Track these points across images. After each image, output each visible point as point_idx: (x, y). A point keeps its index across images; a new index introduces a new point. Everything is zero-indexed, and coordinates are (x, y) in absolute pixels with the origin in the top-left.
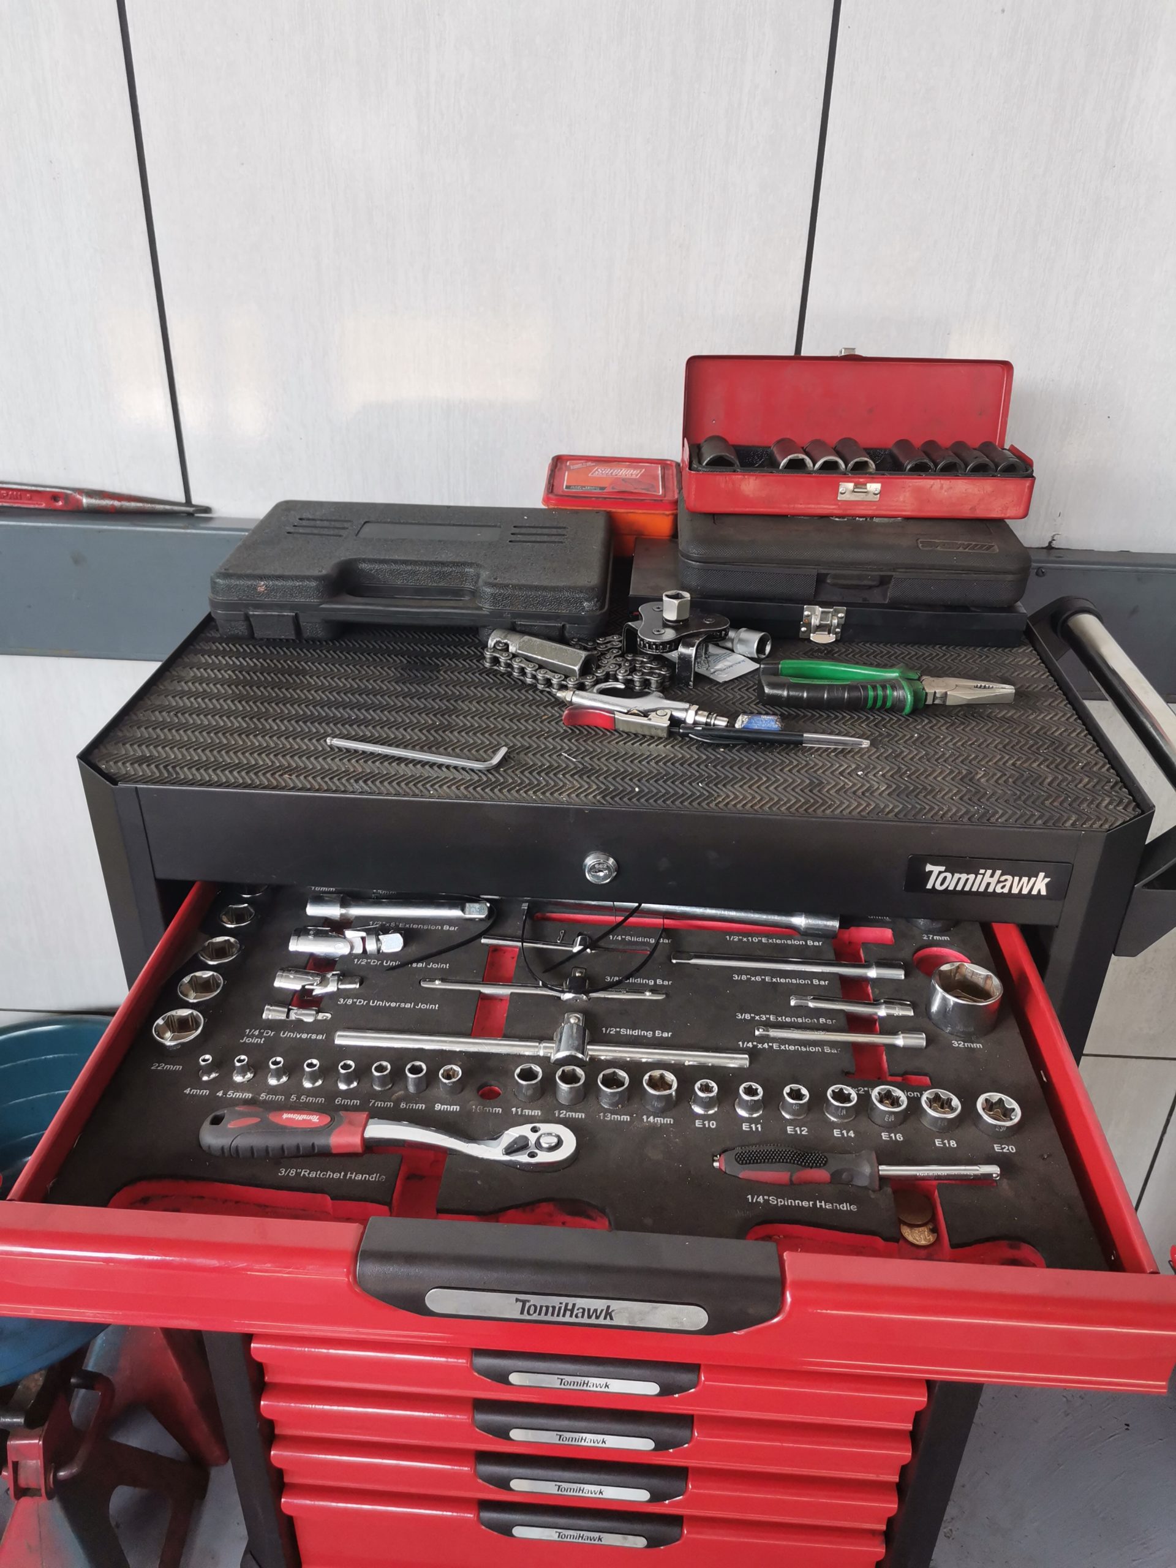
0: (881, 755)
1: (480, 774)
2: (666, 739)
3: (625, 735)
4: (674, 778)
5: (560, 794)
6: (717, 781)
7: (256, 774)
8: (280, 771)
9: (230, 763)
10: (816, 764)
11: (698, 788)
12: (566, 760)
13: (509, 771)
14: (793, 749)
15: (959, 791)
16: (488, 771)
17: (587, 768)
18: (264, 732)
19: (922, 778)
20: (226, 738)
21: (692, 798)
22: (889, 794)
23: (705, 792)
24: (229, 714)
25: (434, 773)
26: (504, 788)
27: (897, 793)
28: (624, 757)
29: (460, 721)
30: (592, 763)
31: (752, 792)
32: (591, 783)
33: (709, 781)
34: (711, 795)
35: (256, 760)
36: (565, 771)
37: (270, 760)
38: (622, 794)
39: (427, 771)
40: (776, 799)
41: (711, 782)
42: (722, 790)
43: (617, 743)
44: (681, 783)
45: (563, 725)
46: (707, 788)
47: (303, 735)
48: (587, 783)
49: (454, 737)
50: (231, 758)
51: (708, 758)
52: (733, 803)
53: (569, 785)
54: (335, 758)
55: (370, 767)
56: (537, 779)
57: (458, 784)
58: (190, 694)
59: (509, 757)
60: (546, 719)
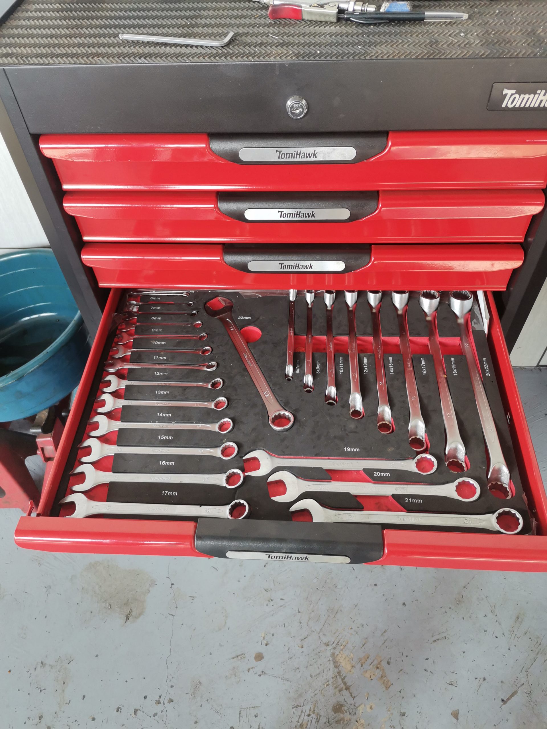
0: (475, 24)
1: (217, 49)
2: (336, 23)
3: (309, 23)
4: (342, 44)
5: (269, 58)
6: (370, 44)
7: (77, 58)
8: (92, 55)
9: (61, 53)
10: (433, 32)
11: (358, 48)
12: (272, 38)
13: (236, 47)
14: (417, 24)
15: (527, 40)
16: (222, 47)
17: (286, 42)
18: (81, 36)
19: (503, 35)
20: (58, 40)
21: (354, 54)
22: (482, 45)
23: (362, 51)
24: (59, 27)
25: (189, 50)
26: (233, 56)
27: (486, 44)
28: (309, 35)
29: (203, 21)
30: (289, 39)
31: (392, 49)
32: (289, 50)
33: (365, 44)
34: (366, 52)
35: (76, 50)
36: (272, 45)
37: (85, 50)
38: (309, 55)
39: (184, 50)
40: (408, 52)
41: (366, 45)
42: (373, 49)
43: (304, 27)
44: (347, 47)
45: (269, 20)
46: (364, 49)
47: (105, 36)
48: (287, 50)
49: (199, 30)
50: (61, 51)
51: (363, 32)
52: (381, 56)
53: (274, 52)
54: (126, 46)
55: (147, 50)
56: (254, 50)
57: (204, 56)
58: (34, 18)
59: (235, 39)
60: (257, 17)
